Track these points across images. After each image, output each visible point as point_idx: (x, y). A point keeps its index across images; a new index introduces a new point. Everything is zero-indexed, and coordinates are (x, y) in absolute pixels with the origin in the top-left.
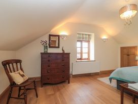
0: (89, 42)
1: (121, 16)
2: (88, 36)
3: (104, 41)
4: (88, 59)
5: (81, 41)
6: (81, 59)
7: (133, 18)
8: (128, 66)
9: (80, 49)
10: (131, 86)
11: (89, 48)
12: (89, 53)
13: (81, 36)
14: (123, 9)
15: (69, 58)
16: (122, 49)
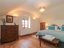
0: (28, 20)
1: (40, 10)
2: (27, 18)
3: (34, 20)
4: (27, 28)
5: (24, 20)
6: (24, 28)
7: (44, 12)
8: (43, 30)
9: (24, 23)
10: (43, 37)
11: (28, 23)
12: (28, 25)
13: (25, 17)
14: (40, 8)
15: (18, 27)
16: (41, 23)
